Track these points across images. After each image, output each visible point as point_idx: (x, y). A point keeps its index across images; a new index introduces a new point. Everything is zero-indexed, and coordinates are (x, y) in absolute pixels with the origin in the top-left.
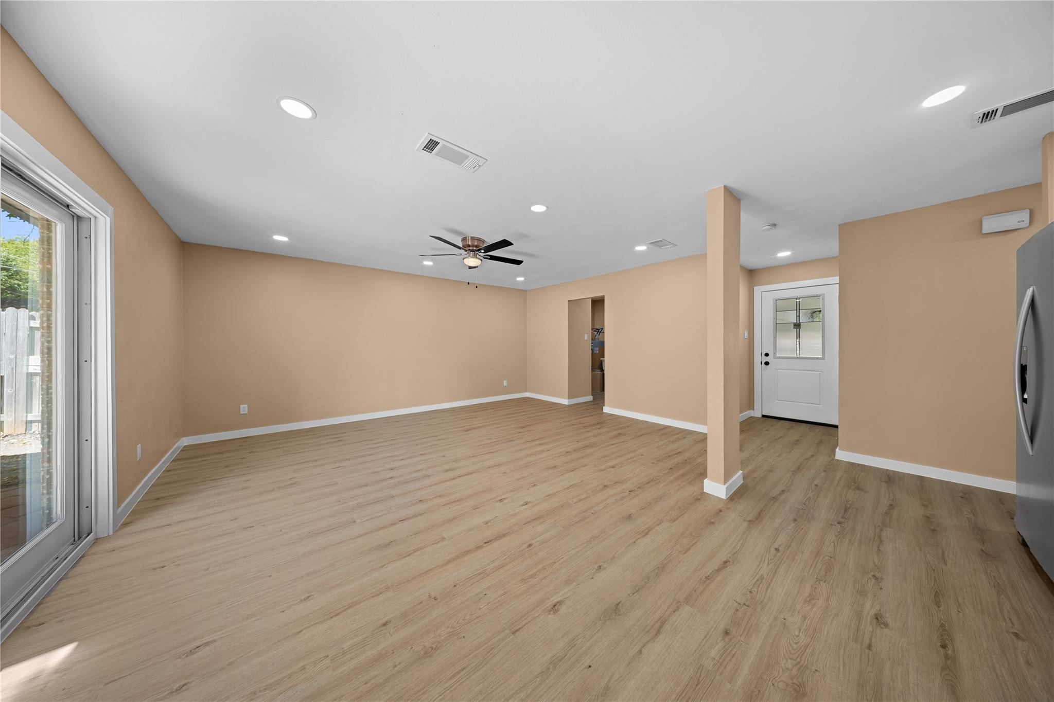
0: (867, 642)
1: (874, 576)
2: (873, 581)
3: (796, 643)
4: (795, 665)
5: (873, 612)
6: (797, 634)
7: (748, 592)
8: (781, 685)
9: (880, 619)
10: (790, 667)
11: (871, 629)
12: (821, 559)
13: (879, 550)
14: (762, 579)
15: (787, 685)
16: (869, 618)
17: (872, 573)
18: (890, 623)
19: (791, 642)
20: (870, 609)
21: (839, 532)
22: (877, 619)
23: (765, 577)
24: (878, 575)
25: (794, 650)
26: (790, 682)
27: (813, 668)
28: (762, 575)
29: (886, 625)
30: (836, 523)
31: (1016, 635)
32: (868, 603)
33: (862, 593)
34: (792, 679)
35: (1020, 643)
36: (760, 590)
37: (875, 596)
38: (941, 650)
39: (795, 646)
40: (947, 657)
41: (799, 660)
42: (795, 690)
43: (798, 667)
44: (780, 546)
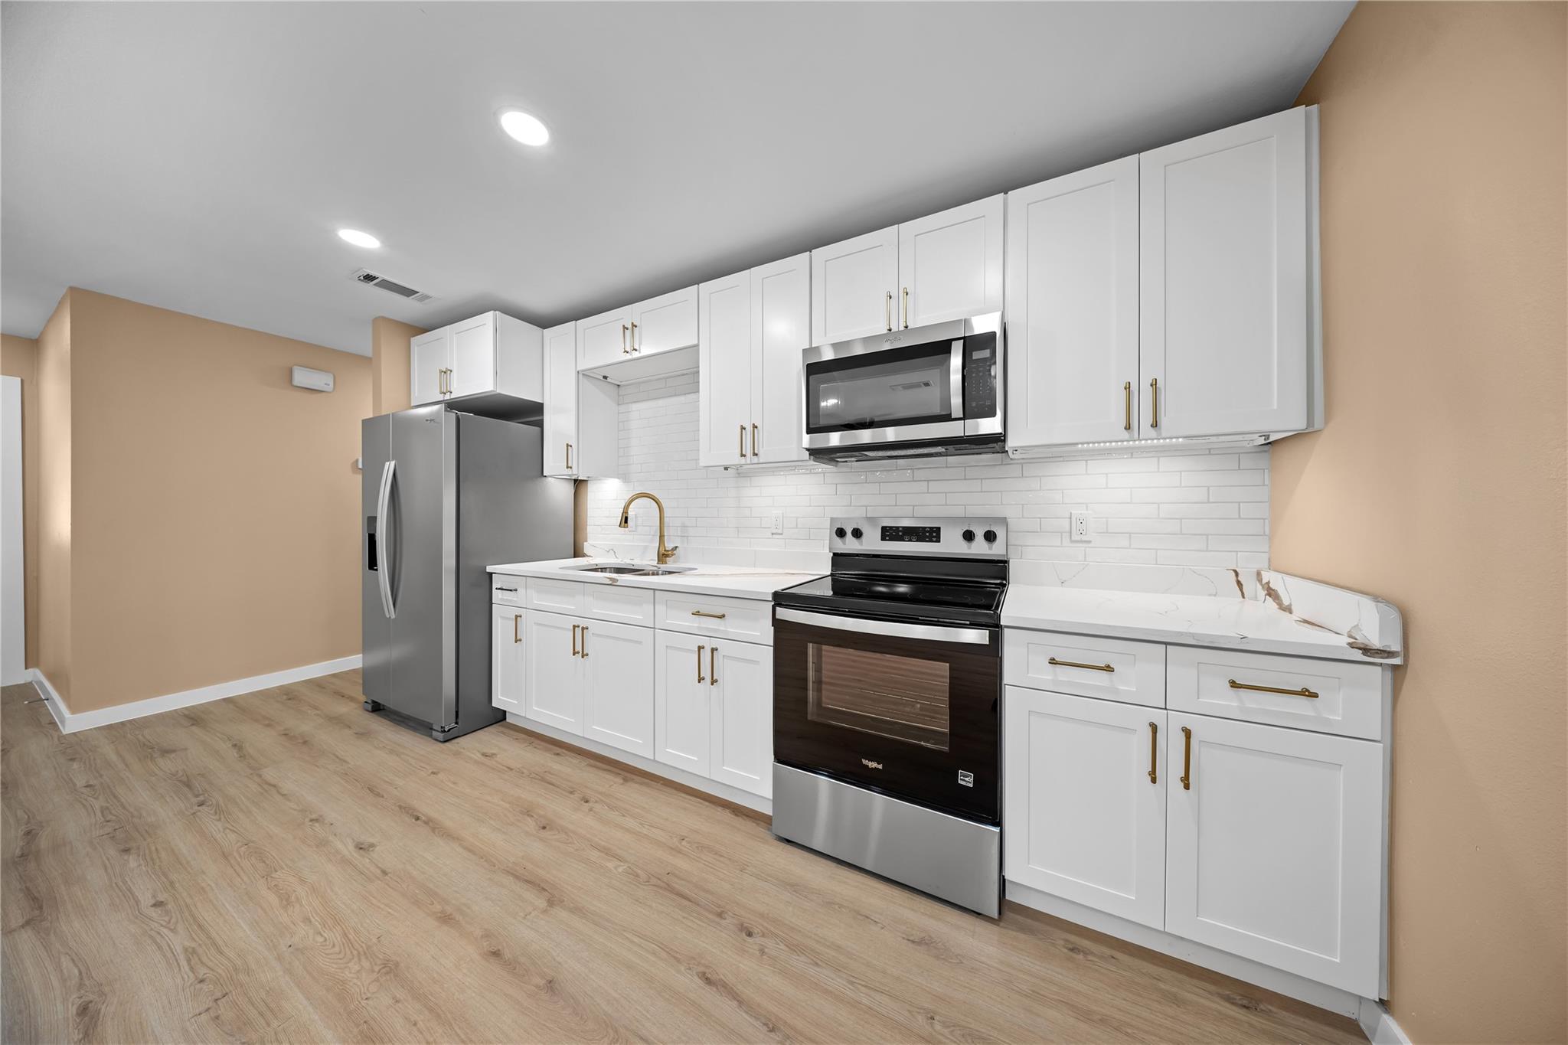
0: (379, 871)
1: (311, 820)
2: (317, 825)
3: (334, 946)
4: (360, 960)
5: (351, 847)
6: (322, 940)
7: (198, 986)
8: (373, 988)
9: (362, 846)
10: (357, 967)
11: (368, 860)
12: (237, 857)
13: (283, 795)
14: (194, 951)
15: (377, 980)
16: (355, 855)
17: (307, 820)
18: (371, 840)
19: (327, 952)
20: (348, 849)
21: (216, 813)
22: (361, 848)
23: (193, 945)
24: (314, 816)
25: (340, 952)
26: (375, 976)
27: (375, 940)
28: (186, 950)
29: (372, 845)
30: (196, 808)
31: (433, 773)
32: (339, 846)
33: (322, 844)
34: (373, 971)
35: (439, 775)
36: (210, 964)
37: (335, 835)
38: (418, 822)
39: (337, 949)
40: (426, 823)
41: (355, 953)
42: (387, 973)
43: (363, 958)
44: (154, 896)
